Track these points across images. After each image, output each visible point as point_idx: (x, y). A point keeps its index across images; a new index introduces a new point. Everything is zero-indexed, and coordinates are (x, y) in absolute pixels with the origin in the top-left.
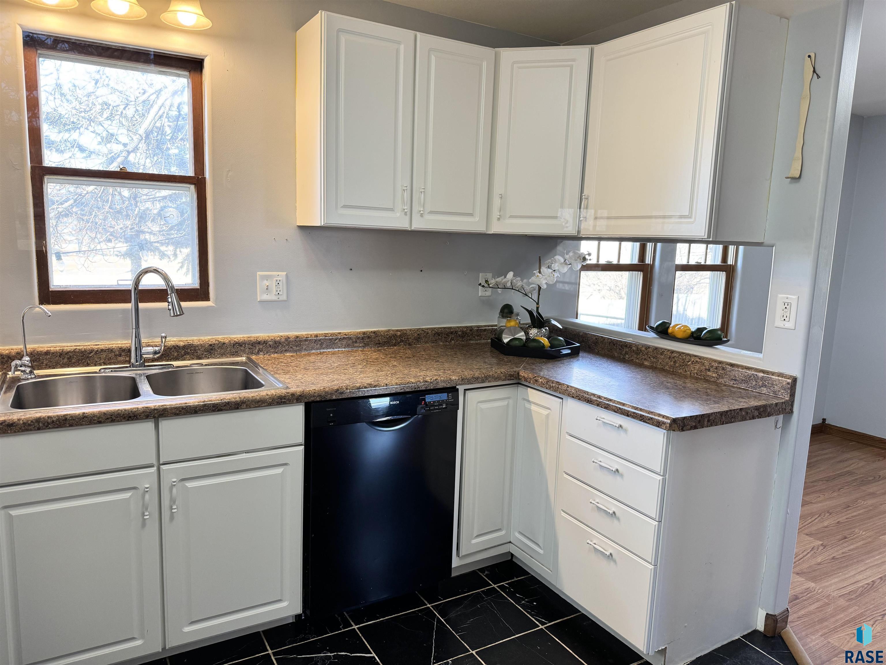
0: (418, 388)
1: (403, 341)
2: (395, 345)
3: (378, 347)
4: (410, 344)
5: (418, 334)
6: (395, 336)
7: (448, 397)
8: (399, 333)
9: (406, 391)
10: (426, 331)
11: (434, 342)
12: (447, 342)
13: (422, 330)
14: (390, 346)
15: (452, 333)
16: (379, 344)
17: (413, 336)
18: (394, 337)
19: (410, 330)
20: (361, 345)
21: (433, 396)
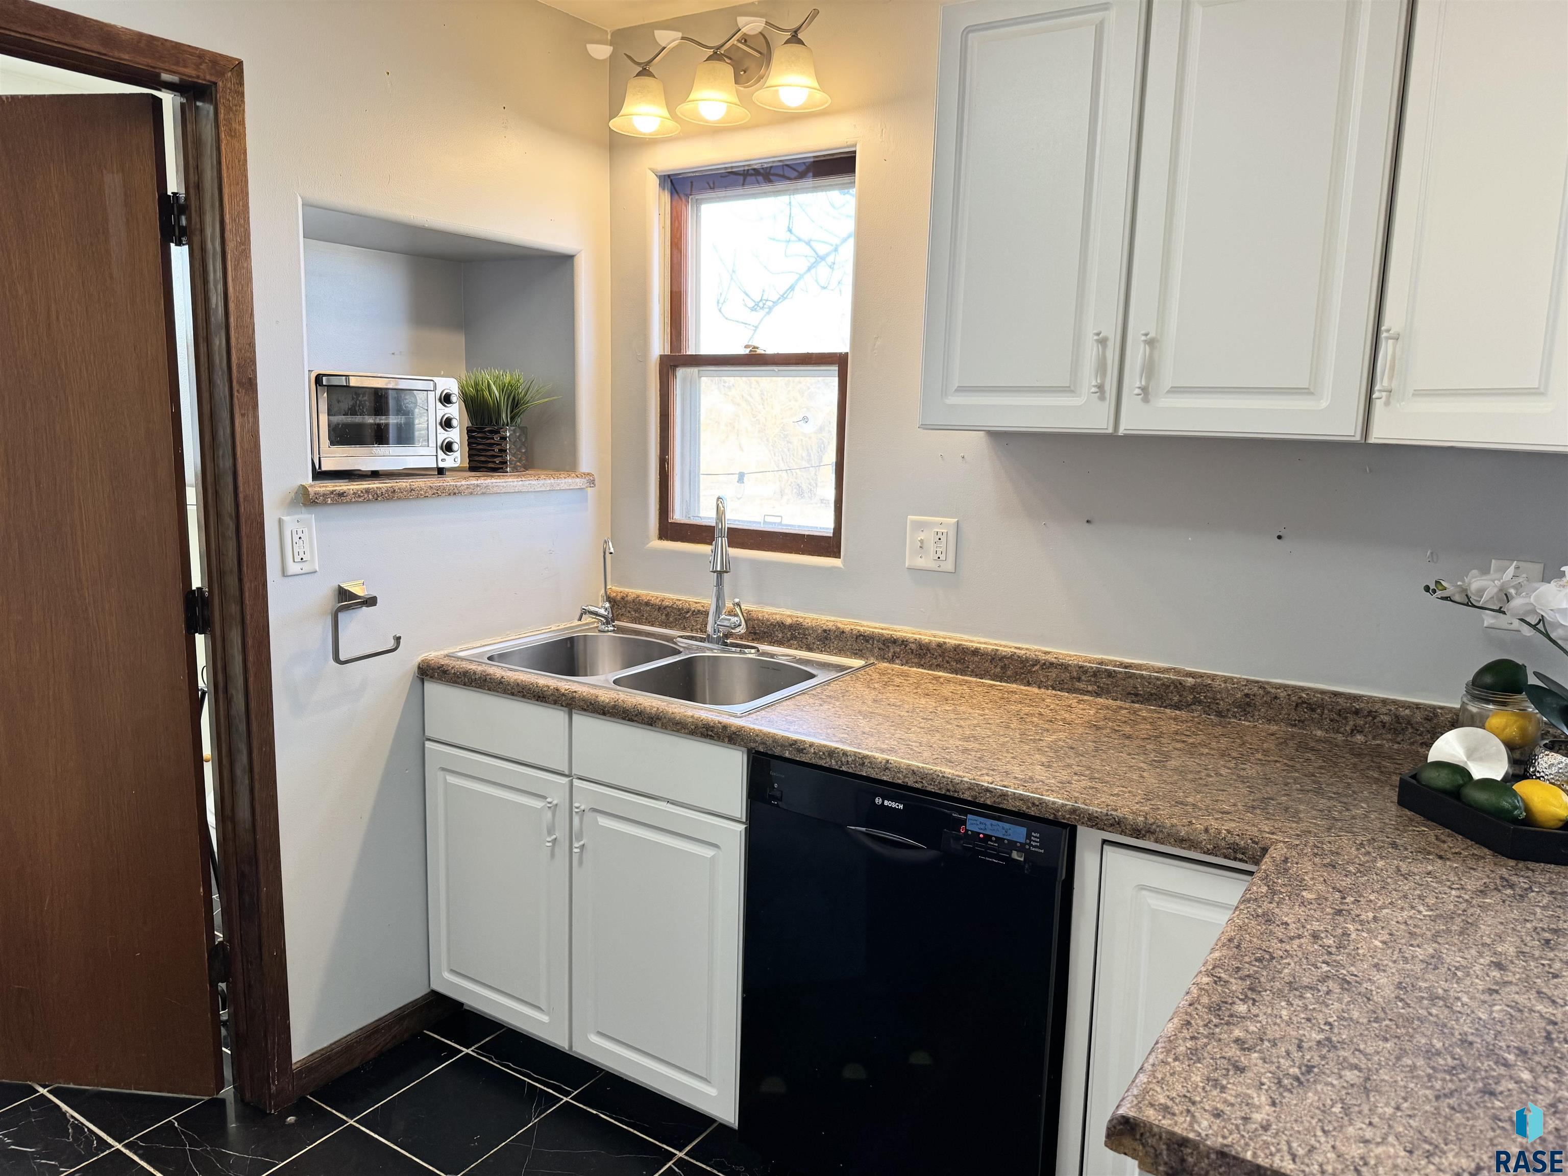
0: (955, 791)
1: (1200, 702)
2: (1177, 707)
3: (1133, 702)
4: (1219, 714)
5: (1247, 695)
6: (1178, 686)
7: (1029, 836)
8: (1190, 680)
9: (928, 789)
10: (1273, 691)
11: (1295, 725)
12: (1338, 732)
13: (1262, 685)
14: (1166, 707)
15: (1357, 712)
16: (1136, 695)
17: (1229, 695)
18: (1176, 687)
19: (1226, 680)
20: (1090, 688)
21: (989, 822)
